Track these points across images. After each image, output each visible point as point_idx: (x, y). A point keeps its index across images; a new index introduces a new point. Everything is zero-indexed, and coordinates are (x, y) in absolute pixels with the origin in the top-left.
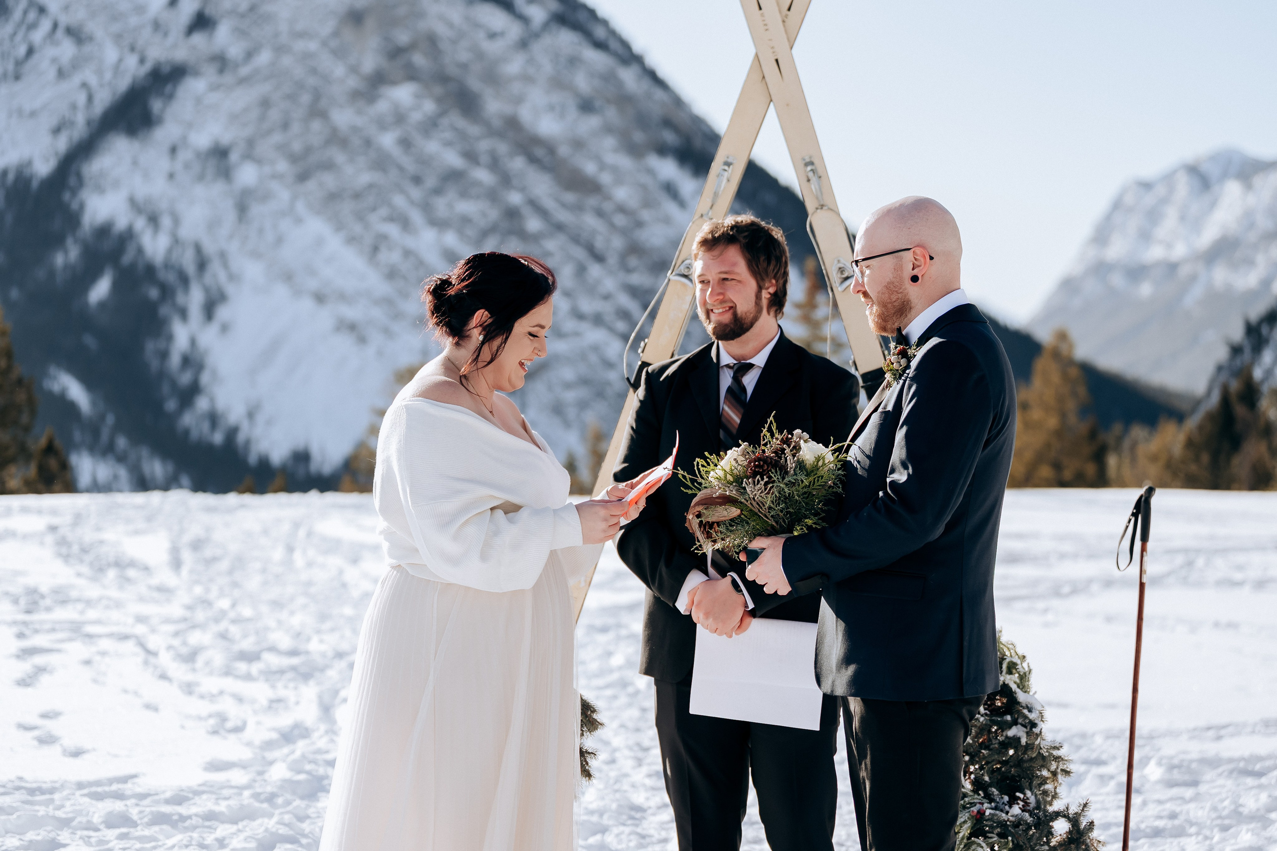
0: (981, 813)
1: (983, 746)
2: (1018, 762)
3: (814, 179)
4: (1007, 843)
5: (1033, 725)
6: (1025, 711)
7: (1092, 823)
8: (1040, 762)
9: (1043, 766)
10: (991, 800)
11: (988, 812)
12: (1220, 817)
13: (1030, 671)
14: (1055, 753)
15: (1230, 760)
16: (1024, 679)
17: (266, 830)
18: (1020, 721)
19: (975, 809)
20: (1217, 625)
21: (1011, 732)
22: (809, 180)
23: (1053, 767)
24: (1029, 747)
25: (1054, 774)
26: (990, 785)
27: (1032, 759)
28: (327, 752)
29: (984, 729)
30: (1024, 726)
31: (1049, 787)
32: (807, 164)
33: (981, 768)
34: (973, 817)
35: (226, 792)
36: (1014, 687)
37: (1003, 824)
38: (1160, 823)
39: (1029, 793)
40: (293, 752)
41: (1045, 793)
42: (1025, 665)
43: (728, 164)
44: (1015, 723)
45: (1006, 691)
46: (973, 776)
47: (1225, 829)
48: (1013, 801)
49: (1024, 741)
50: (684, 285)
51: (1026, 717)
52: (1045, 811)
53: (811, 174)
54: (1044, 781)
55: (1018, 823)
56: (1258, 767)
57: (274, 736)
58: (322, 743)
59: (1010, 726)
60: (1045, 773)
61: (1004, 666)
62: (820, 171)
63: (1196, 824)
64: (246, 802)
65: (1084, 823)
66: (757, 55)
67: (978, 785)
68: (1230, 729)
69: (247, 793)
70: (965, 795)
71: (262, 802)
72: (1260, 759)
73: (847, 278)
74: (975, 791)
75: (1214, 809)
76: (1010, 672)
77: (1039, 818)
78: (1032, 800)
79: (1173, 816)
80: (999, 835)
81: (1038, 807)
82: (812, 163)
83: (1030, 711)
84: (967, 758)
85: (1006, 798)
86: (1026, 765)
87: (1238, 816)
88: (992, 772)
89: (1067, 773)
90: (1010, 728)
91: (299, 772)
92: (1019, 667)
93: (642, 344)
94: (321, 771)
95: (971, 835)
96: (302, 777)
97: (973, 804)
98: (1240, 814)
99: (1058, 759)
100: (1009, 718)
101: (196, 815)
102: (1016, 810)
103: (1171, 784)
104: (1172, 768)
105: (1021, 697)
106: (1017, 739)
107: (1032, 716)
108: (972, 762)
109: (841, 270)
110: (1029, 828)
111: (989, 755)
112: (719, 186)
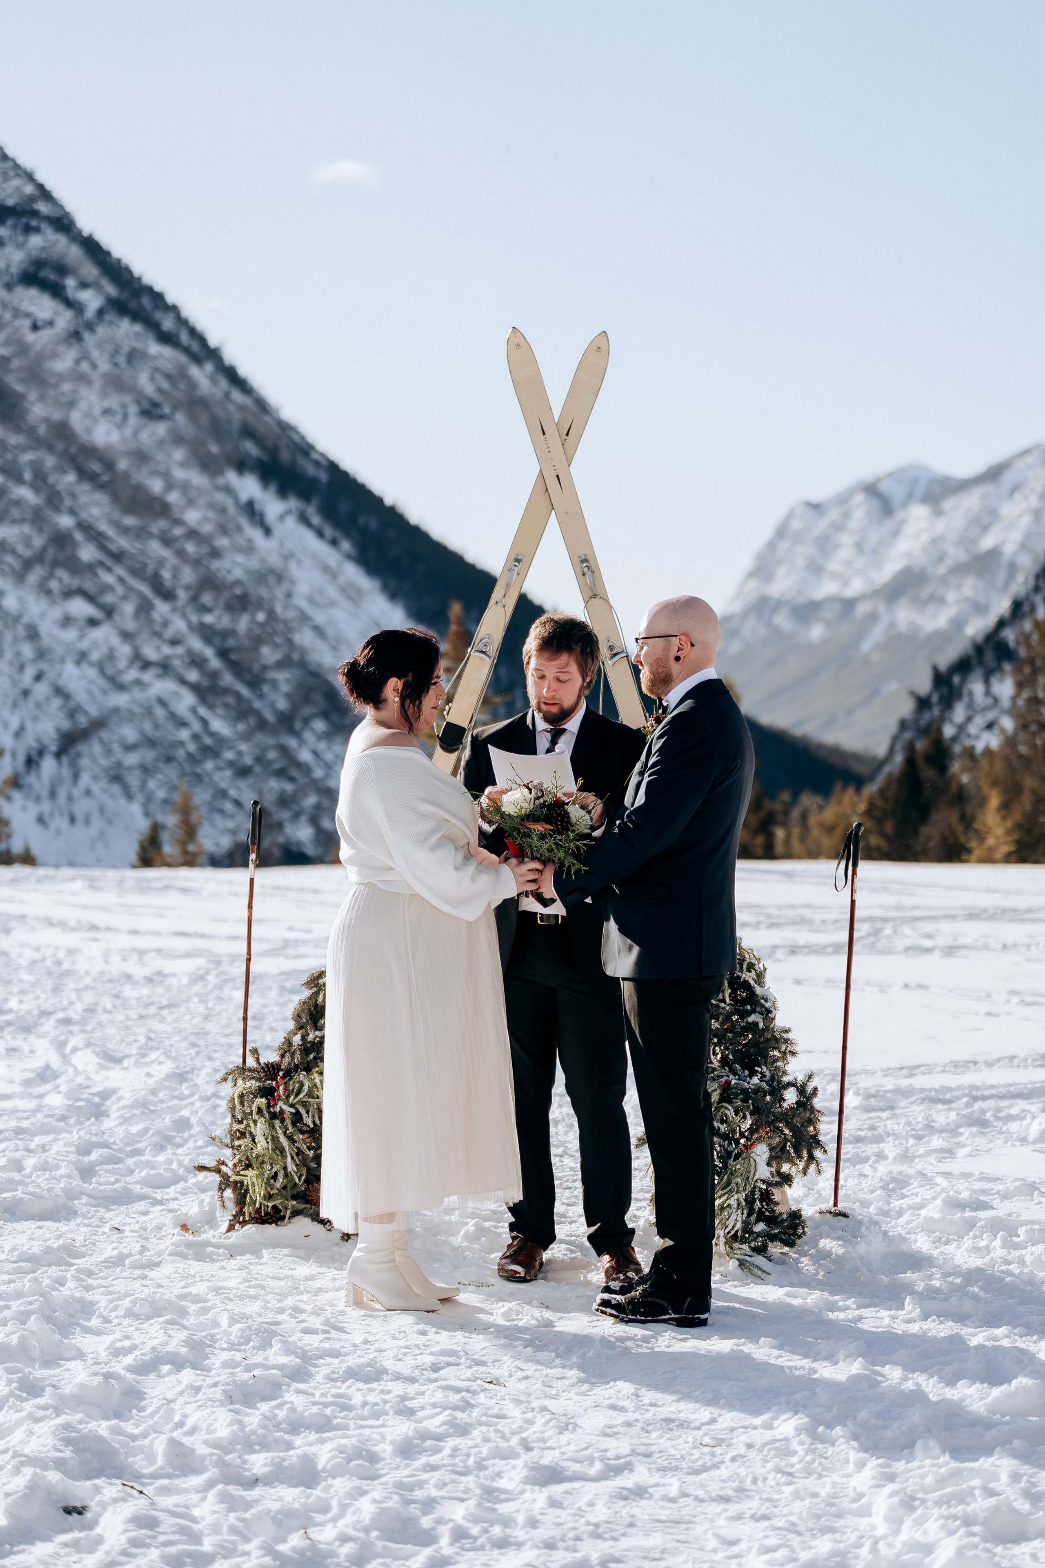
0: (728, 1083)
1: (727, 1030)
2: (755, 1043)
3: (588, 574)
4: (748, 1107)
5: (769, 1012)
6: (762, 1001)
7: (816, 1089)
8: (773, 1044)
9: (775, 1048)
10: (735, 1074)
11: (733, 1082)
12: (914, 1129)
13: (765, 970)
14: (785, 1035)
15: (923, 1090)
16: (760, 977)
17: (80, 1138)
18: (758, 1009)
19: (723, 1080)
20: (906, 986)
21: (751, 1019)
22: (584, 575)
23: (783, 1048)
24: (767, 1028)
25: (784, 1054)
26: (734, 1062)
27: (767, 1040)
28: (88, 1087)
29: (728, 1017)
30: (761, 1014)
31: (780, 1064)
32: (582, 562)
33: (727, 1049)
34: (720, 1086)
35: (19, 1115)
36: (752, 983)
37: (745, 1092)
38: (862, 1134)
39: (765, 1069)
40: (58, 1086)
41: (777, 1068)
42: (761, 966)
43: (518, 561)
44: (753, 1011)
45: (746, 986)
46: (719, 1056)
47: (919, 1138)
48: (752, 1073)
49: (761, 1025)
50: (482, 659)
51: (763, 1006)
52: (780, 1082)
53: (586, 570)
54: (775, 1060)
55: (758, 1090)
56: (948, 1096)
57: (32, 1075)
58: (80, 1080)
59: (749, 1014)
60: (776, 1053)
61: (745, 966)
62: (593, 568)
63: (893, 1134)
64: (45, 1120)
65: (809, 1089)
66: (541, 472)
67: (724, 1062)
68: (922, 1069)
69: (39, 1116)
70: (714, 1070)
71: (59, 1120)
72: (949, 1089)
73: (616, 654)
74: (723, 1067)
75: (909, 1123)
76: (749, 970)
77: (773, 1087)
78: (768, 1073)
79: (872, 1128)
80: (742, 1100)
81: (773, 1078)
82: (587, 561)
83: (766, 1001)
84: (716, 1040)
85: (747, 1072)
86: (762, 1046)
87: (930, 1128)
88: (735, 1053)
89: (793, 1053)
90: (750, 1015)
91: (78, 1100)
92: (756, 967)
93: (447, 708)
94: (96, 1099)
95: (721, 1101)
96: (81, 1103)
97: (722, 1077)
98: (932, 1127)
99: (786, 1041)
100: (749, 1007)
101: (7, 1130)
102: (755, 1080)
103: (868, 1109)
104: (869, 1096)
105: (758, 990)
106: (756, 1024)
107: (767, 1005)
108: (719, 1044)
109: (611, 648)
110: (765, 1096)
111: (733, 1038)
112: (511, 578)
